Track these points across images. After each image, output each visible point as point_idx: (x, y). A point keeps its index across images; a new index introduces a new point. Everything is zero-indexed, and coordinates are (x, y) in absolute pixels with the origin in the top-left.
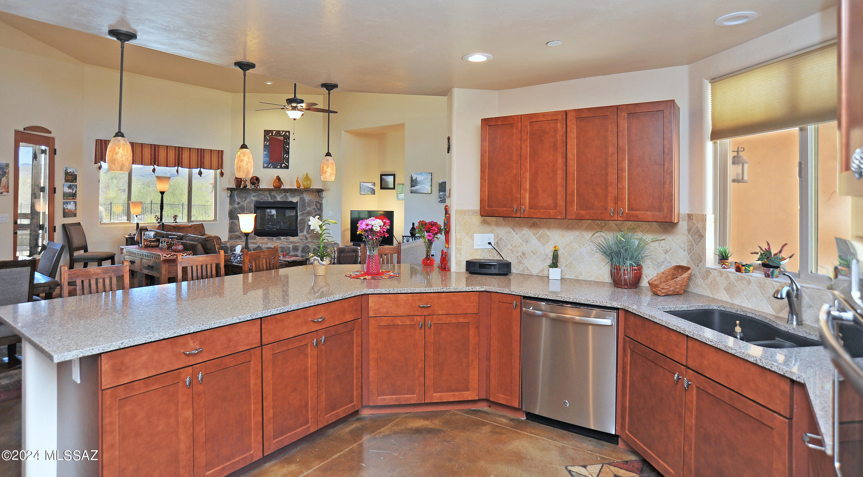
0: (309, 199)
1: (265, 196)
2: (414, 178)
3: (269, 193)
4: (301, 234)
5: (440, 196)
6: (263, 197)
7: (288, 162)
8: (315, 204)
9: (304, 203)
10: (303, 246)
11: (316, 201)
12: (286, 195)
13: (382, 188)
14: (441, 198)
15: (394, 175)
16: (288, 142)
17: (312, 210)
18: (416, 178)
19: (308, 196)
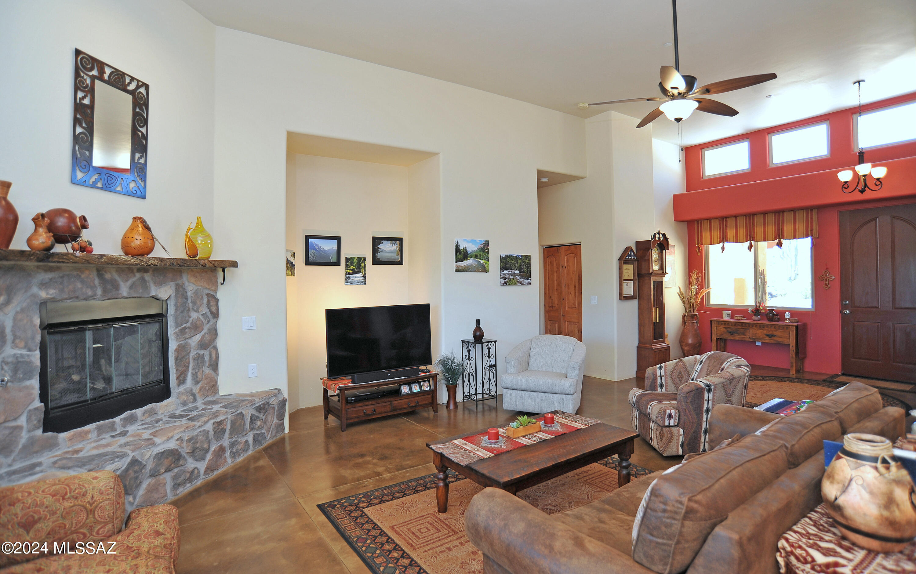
0: (195, 288)
1: (83, 282)
2: (461, 248)
3: (98, 271)
4: (182, 388)
5: (503, 276)
6: (79, 285)
7: (145, 181)
8: (205, 300)
9: (185, 300)
10: (233, 418)
11: (208, 295)
12: (143, 279)
13: (308, 263)
14: (505, 279)
15: (338, 239)
16: (145, 115)
17: (202, 318)
18: (465, 247)
19: (193, 280)
